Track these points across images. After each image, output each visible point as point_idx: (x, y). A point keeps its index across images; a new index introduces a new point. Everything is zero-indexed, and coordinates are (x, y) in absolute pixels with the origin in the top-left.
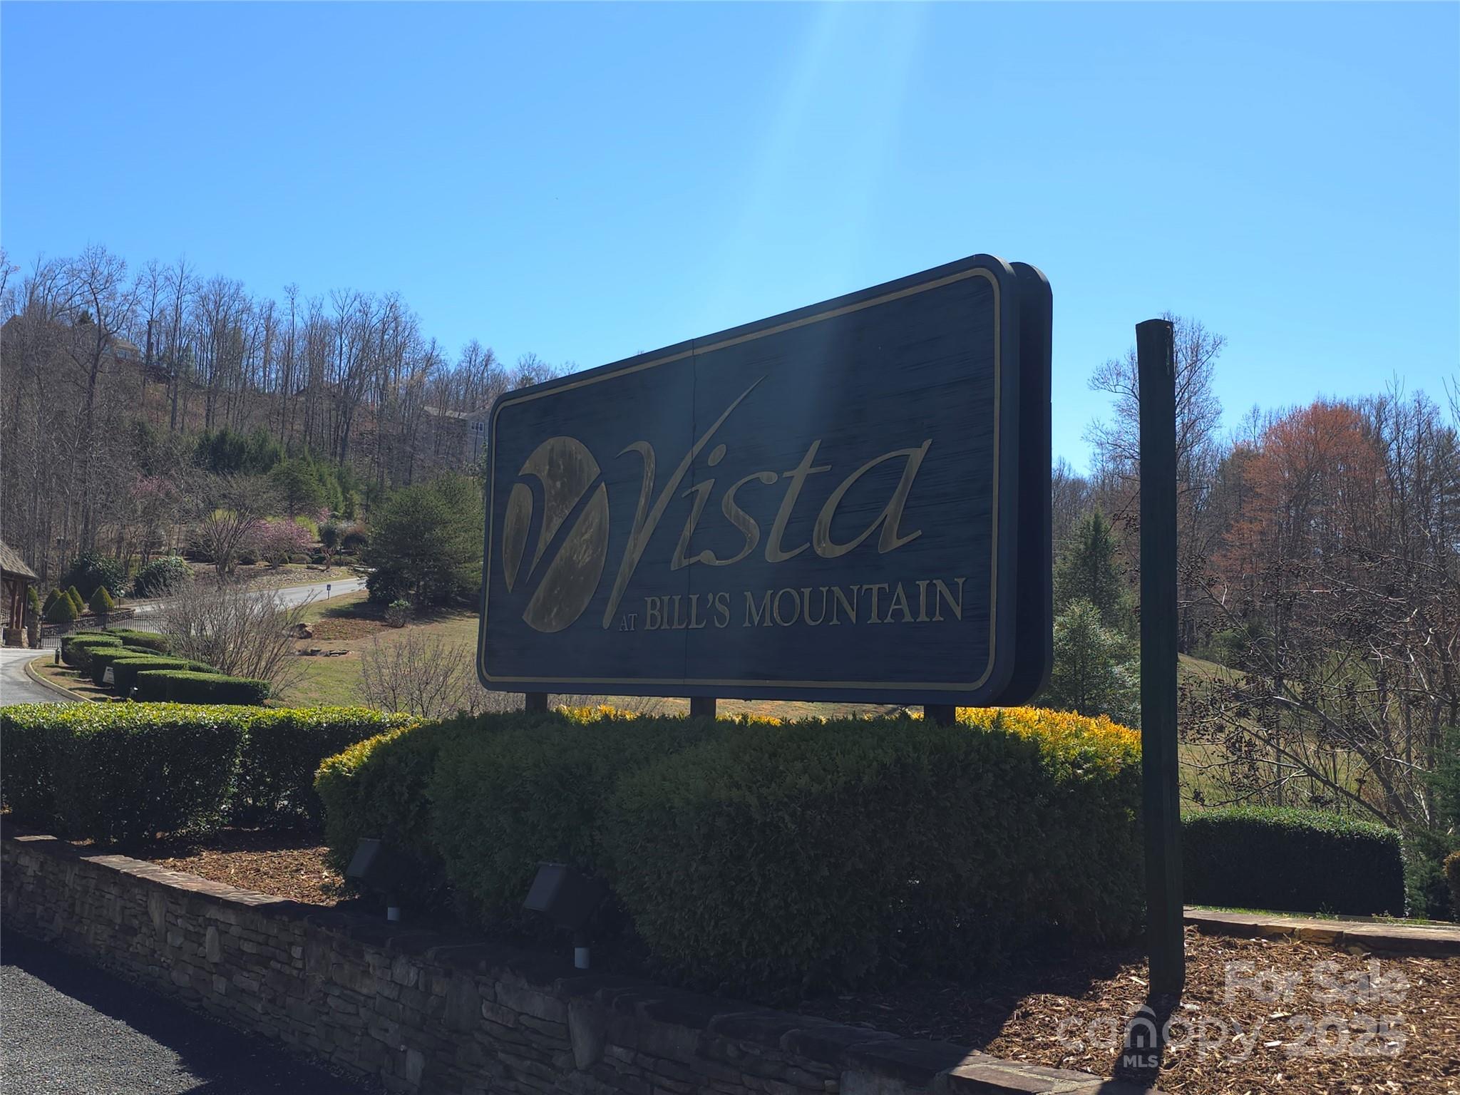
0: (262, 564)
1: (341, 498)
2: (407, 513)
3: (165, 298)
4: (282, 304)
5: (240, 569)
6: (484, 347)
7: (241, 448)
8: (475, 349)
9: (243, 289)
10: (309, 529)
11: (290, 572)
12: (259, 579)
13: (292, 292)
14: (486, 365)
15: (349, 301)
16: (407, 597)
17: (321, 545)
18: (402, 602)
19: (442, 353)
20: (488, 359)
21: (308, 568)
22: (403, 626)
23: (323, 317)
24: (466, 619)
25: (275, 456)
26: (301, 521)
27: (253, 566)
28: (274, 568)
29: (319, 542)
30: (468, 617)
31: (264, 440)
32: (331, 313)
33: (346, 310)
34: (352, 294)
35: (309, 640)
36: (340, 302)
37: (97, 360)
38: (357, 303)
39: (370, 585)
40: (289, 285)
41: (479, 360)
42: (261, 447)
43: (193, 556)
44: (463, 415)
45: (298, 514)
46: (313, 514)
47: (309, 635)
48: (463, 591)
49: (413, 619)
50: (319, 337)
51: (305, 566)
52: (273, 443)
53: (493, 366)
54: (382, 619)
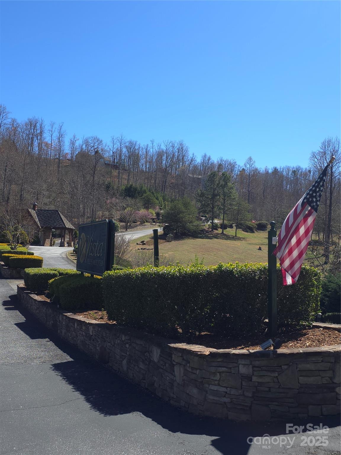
0: (139, 223)
1: (163, 203)
2: (173, 210)
3: (116, 146)
4: (150, 145)
5: (133, 224)
6: (208, 155)
7: (136, 189)
8: (205, 156)
9: (137, 143)
10: (152, 213)
11: (146, 225)
12: (137, 227)
13: (152, 142)
14: (209, 160)
15: (168, 144)
16: (172, 234)
17: (156, 217)
18: (171, 235)
19: (196, 158)
20: (209, 159)
21: (151, 224)
22: (171, 242)
23: (161, 148)
24: (189, 239)
25: (145, 192)
26: (151, 210)
27: (136, 224)
28: (142, 224)
29: (155, 216)
30: (190, 239)
31: (142, 187)
32: (164, 148)
33: (167, 146)
34: (169, 141)
35: (145, 245)
36: (166, 144)
37: (95, 167)
38: (171, 144)
39: (164, 229)
40: (152, 140)
41: (206, 160)
42: (141, 189)
43: (121, 221)
44: (200, 177)
45: (150, 208)
46: (154, 208)
47: (144, 244)
48: (189, 231)
49: (174, 239)
50: (160, 154)
51: (150, 223)
52: (144, 188)
53: (211, 161)
54: (165, 239)
